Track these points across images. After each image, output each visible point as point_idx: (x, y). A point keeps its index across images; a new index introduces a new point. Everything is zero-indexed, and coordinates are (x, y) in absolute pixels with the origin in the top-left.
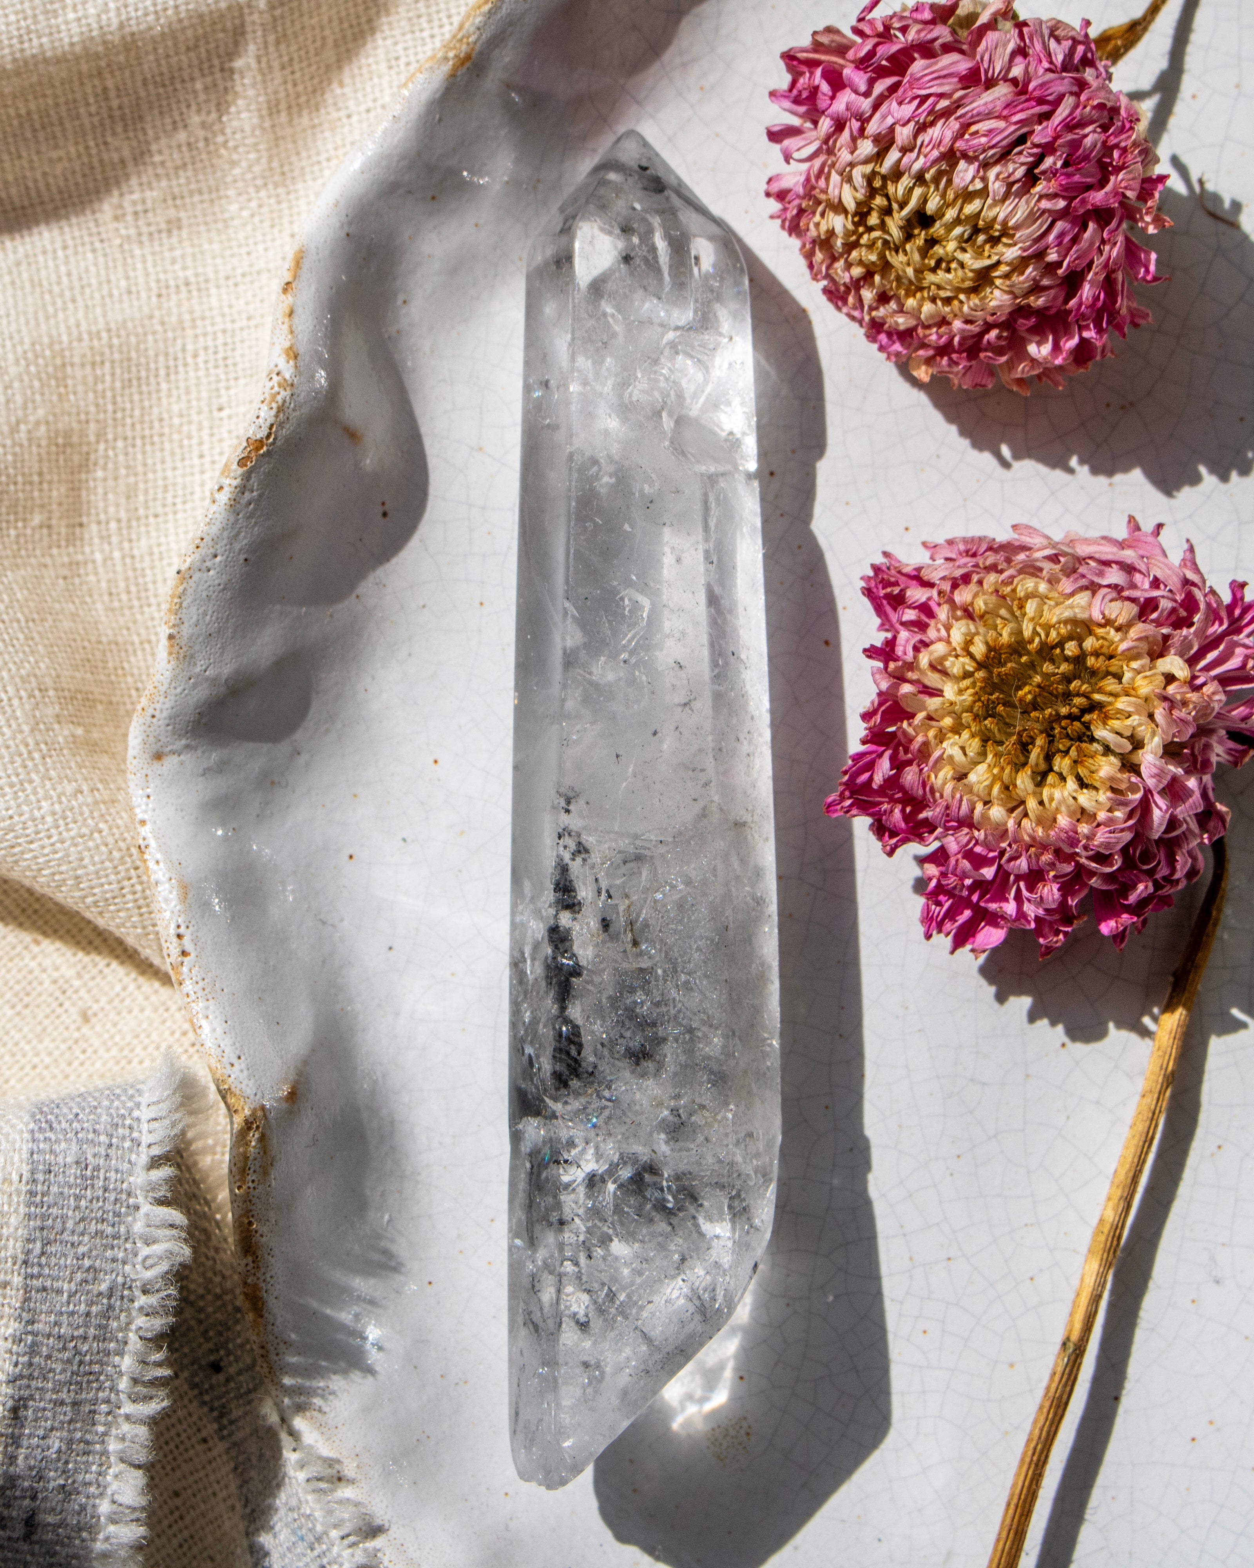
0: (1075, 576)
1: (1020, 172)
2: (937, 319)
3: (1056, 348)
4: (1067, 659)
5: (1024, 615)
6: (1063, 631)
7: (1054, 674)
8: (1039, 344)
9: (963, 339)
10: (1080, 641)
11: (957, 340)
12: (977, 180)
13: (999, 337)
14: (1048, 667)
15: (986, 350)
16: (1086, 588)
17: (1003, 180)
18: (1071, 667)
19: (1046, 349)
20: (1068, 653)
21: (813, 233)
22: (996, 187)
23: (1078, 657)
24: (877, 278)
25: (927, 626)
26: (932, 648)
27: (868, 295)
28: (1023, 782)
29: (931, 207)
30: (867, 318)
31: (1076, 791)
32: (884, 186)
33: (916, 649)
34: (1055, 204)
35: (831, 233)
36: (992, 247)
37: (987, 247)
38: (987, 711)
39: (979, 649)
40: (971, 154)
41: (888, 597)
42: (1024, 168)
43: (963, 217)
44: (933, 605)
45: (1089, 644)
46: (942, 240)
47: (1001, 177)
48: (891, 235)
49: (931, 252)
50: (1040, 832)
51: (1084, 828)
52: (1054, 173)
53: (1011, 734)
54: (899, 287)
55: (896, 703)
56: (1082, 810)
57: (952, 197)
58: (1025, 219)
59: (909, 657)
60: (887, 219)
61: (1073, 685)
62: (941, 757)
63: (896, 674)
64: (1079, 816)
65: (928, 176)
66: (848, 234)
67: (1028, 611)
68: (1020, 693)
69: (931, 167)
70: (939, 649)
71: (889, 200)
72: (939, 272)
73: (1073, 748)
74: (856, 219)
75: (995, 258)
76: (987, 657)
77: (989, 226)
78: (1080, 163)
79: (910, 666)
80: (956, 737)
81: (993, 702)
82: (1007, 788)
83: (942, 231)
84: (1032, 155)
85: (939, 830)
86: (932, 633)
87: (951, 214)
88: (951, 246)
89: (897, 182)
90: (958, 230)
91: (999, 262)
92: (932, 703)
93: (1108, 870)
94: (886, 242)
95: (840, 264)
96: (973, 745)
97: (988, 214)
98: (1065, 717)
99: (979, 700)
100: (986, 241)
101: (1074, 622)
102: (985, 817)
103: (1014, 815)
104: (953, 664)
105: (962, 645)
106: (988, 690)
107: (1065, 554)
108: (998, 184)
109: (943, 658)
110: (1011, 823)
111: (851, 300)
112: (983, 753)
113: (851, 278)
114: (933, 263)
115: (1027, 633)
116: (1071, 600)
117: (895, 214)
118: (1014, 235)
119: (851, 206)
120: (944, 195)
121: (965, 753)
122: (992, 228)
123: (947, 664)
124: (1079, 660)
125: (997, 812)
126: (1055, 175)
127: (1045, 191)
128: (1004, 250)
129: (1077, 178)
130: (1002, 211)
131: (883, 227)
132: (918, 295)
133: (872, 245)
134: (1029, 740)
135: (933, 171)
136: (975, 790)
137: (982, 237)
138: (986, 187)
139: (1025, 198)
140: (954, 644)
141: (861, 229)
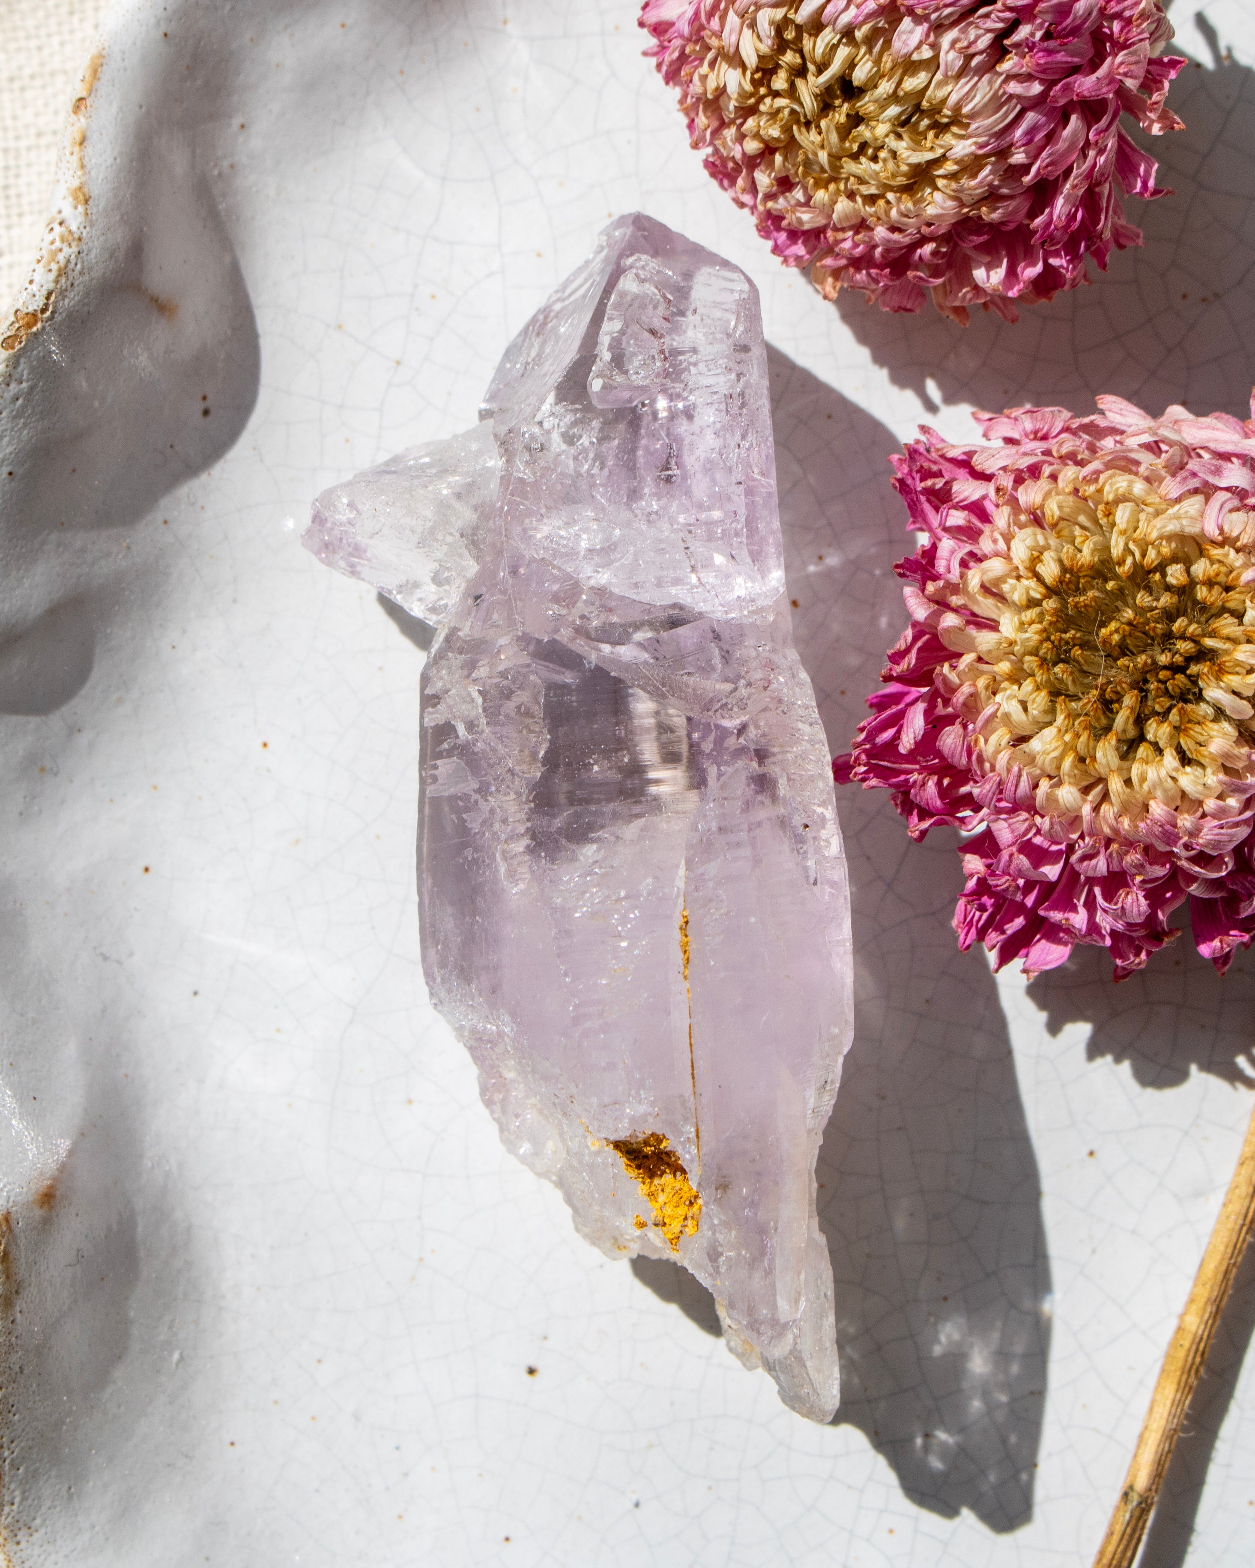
0: (1183, 473)
1: (985, 41)
2: (854, 221)
3: (1012, 274)
4: (1168, 588)
5: (1113, 525)
6: (1166, 550)
7: (1152, 609)
8: (990, 267)
9: (887, 251)
10: (1188, 563)
11: (879, 250)
12: (925, 47)
13: (934, 253)
14: (1142, 598)
15: (916, 268)
16: (1196, 491)
17: (961, 51)
18: (1175, 599)
19: (998, 275)
20: (1170, 580)
21: (696, 87)
22: (950, 58)
23: (1184, 587)
24: (778, 158)
25: (980, 533)
26: (986, 564)
27: (764, 179)
28: (1105, 755)
29: (859, 76)
30: (761, 208)
31: (1176, 770)
32: (799, 38)
33: (964, 564)
34: (1028, 89)
35: (721, 91)
36: (936, 136)
37: (931, 134)
38: (1058, 655)
39: (1049, 570)
40: (919, 11)
41: (930, 492)
42: (989, 37)
43: (901, 94)
44: (989, 506)
45: (1200, 568)
46: (870, 119)
47: (958, 45)
48: (801, 105)
49: (854, 132)
50: (1126, 823)
51: (1186, 821)
52: (1029, 46)
53: (1091, 687)
54: (806, 174)
55: (935, 637)
56: (1183, 794)
57: (889, 65)
58: (986, 105)
59: (954, 575)
60: (799, 83)
61: (1177, 625)
62: (994, 715)
63: (936, 598)
64: (1179, 803)
65: (859, 35)
66: (744, 95)
67: (1118, 520)
68: (1104, 631)
69: (864, 22)
70: (995, 567)
71: (803, 57)
72: (863, 160)
73: (1174, 711)
74: (757, 76)
75: (939, 152)
76: (1061, 582)
77: (936, 109)
78: (1066, 36)
79: (955, 589)
80: (1015, 687)
81: (1067, 643)
82: (1082, 760)
83: (871, 107)
84: (1002, 20)
85: (985, 811)
86: (985, 545)
87: (885, 87)
88: (882, 129)
89: (817, 36)
90: (894, 110)
91: (943, 158)
92: (985, 640)
93: (1215, 875)
94: (793, 112)
95: (730, 133)
96: (1038, 699)
97: (935, 94)
98: (1165, 668)
99: (1048, 639)
100: (930, 127)
101: (1181, 538)
102: (1051, 799)
103: (1090, 798)
104: (1014, 589)
105: (1027, 564)
106: (1059, 625)
107: (1171, 443)
108: (952, 55)
109: (1001, 580)
110: (1086, 810)
111: (740, 182)
112: (1052, 711)
113: (744, 154)
114: (855, 147)
115: (1116, 551)
116: (1177, 507)
117: (811, 77)
118: (968, 125)
119: (751, 60)
120: (878, 62)
121: (1025, 710)
122: (939, 112)
123: (1006, 588)
124: (1186, 591)
125: (1067, 794)
126: (1031, 49)
127: (1015, 70)
128: (953, 142)
129: (1061, 57)
130: (955, 92)
131: (792, 92)
132: (832, 187)
133: (774, 114)
134: (1114, 697)
135: (866, 28)
136: (1039, 760)
137: (926, 122)
138: (936, 57)
139: (987, 77)
140: (1016, 561)
141: (763, 91)
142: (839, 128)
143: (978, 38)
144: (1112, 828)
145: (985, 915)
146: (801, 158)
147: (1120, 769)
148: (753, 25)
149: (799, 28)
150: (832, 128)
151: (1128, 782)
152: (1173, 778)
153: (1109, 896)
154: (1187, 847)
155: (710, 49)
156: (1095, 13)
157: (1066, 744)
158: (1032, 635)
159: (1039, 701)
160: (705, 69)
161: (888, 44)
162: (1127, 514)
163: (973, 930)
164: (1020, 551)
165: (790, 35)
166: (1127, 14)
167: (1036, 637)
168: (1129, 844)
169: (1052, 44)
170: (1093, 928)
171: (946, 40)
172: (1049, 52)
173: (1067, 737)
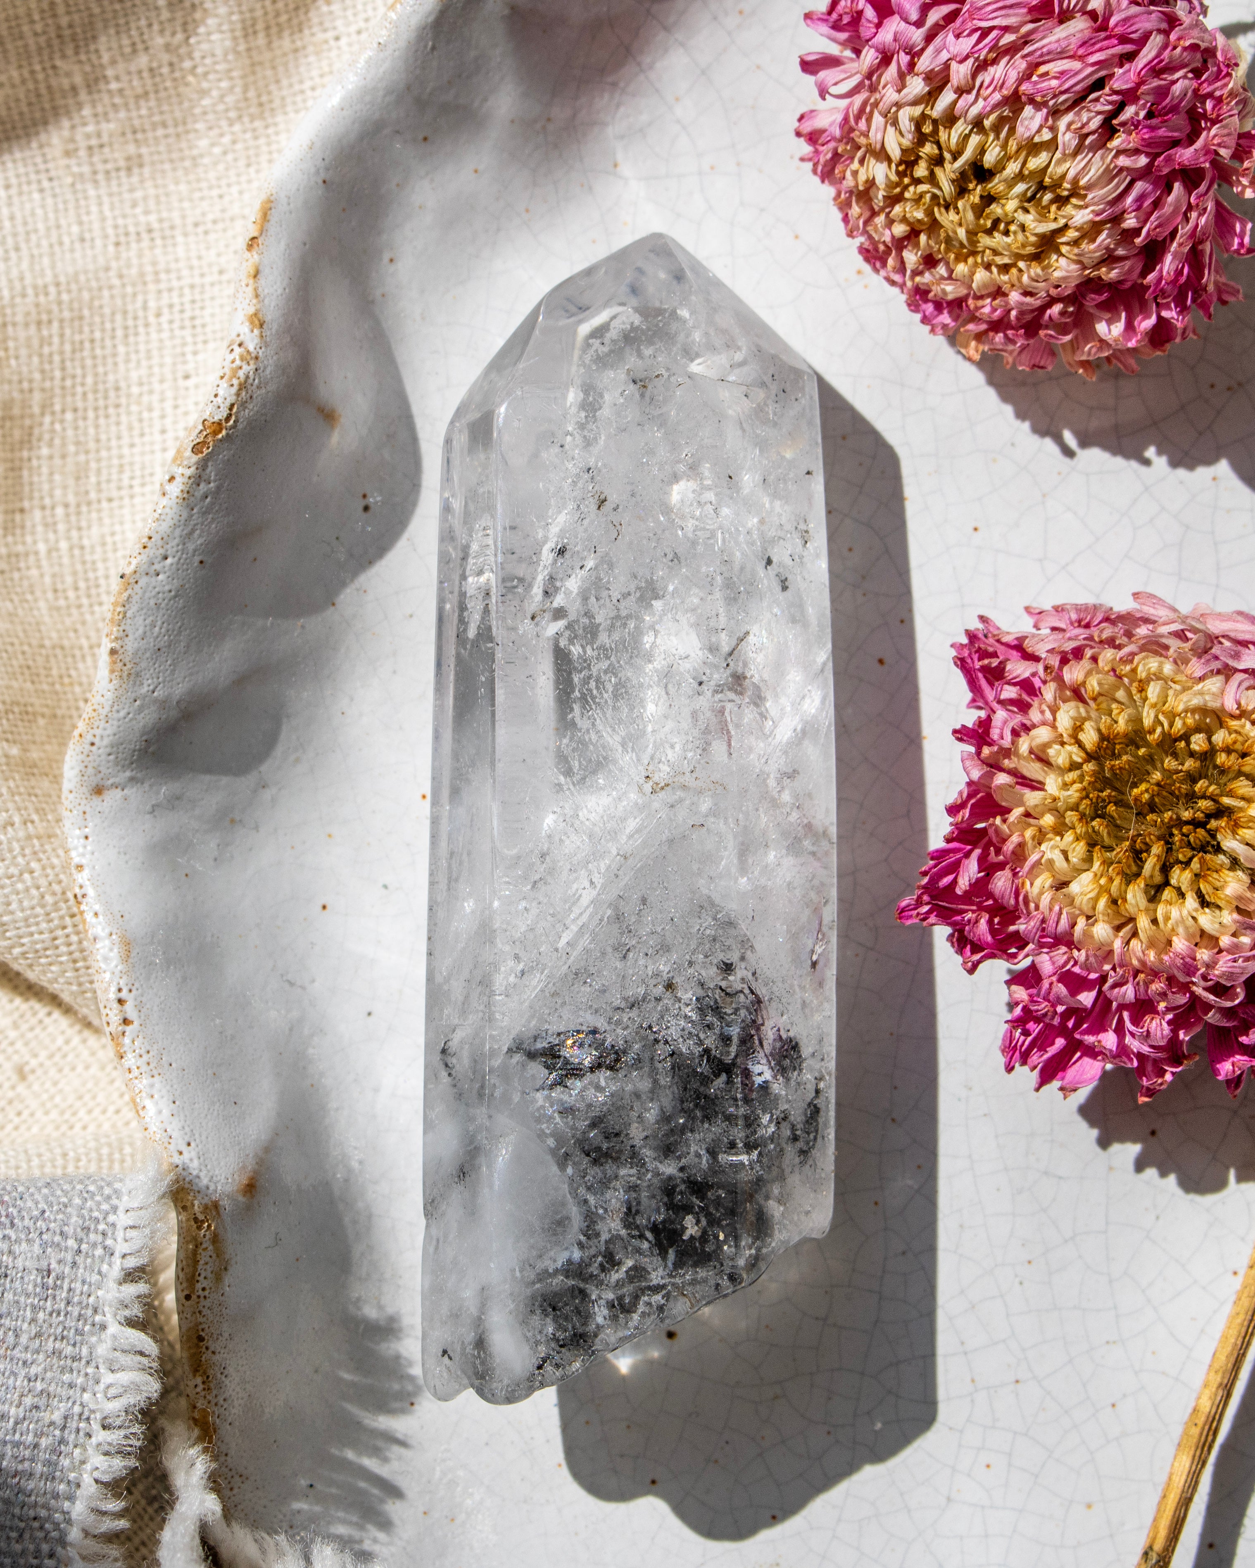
0: (1207, 657)
1: (1096, 122)
2: (992, 289)
4: (1192, 754)
5: (1145, 699)
6: (1190, 721)
7: (1177, 772)
10: (1210, 733)
12: (1045, 130)
14: (1169, 763)
16: (1219, 672)
17: (1076, 131)
18: (1198, 764)
20: (1194, 747)
21: (849, 182)
22: (1067, 139)
23: (1206, 753)
24: (923, 238)
25: (1029, 706)
26: (1033, 732)
27: (911, 258)
28: (1134, 896)
29: (990, 159)
30: (909, 284)
31: (1196, 910)
32: (935, 132)
33: (1015, 733)
34: (1135, 161)
35: (871, 183)
36: (1059, 209)
37: (1053, 208)
38: (1096, 810)
39: (1090, 737)
40: (1038, 99)
41: (985, 669)
42: (1100, 118)
43: (1026, 172)
44: (1037, 682)
45: (1220, 737)
46: (1000, 198)
47: (1073, 127)
48: (941, 189)
49: (987, 211)
50: (1152, 956)
51: (1204, 955)
52: (1135, 124)
53: (1123, 839)
54: (948, 250)
55: (989, 796)
56: (1203, 933)
57: (1014, 148)
58: (1100, 177)
59: (1007, 742)
60: (938, 171)
61: (1199, 785)
62: (1038, 862)
63: (991, 761)
64: (1198, 940)
65: (987, 123)
66: (891, 185)
67: (1149, 695)
68: (1135, 791)
69: (991, 112)
70: (1042, 734)
71: (940, 148)
72: (996, 234)
73: (1195, 859)
74: (901, 168)
75: (1062, 222)
76: (1099, 747)
77: (1057, 184)
78: (1166, 114)
79: (1007, 753)
80: (1058, 838)
81: (1104, 800)
82: (1114, 902)
83: (1001, 187)
84: (1110, 103)
85: (1031, 946)
86: (1035, 715)
87: (1012, 168)
88: (1011, 205)
89: (951, 128)
90: (1020, 188)
91: (1066, 227)
92: (1032, 798)
93: (1229, 1004)
94: (935, 197)
95: (880, 220)
96: (1078, 848)
97: (1056, 170)
98: (1187, 823)
99: (1087, 797)
100: (1052, 202)
101: (1203, 711)
102: (1087, 934)
103: (1121, 934)
104: (1058, 753)
105: (1070, 732)
106: (1098, 785)
107: (1195, 631)
108: (1068, 136)
109: (1046, 745)
110: (1117, 945)
111: (891, 262)
112: (1089, 860)
113: (893, 237)
114: (989, 224)
115: (1147, 722)
116: (1201, 685)
117: (947, 165)
118: (1085, 196)
119: (895, 153)
120: (1004, 146)
121: (1067, 859)
122: (1060, 186)
123: (1051, 752)
124: (1207, 756)
125: (1101, 930)
126: (1136, 127)
127: (1123, 146)
128: (1073, 213)
129: (1162, 132)
130: (1073, 168)
131: (932, 179)
132: (971, 260)
133: (918, 200)
134: (1144, 847)
135: (993, 117)
136: (1077, 902)
137: (1048, 197)
138: (1055, 138)
139: (1100, 152)
140: (1061, 729)
141: (906, 181)
142: (973, 207)
143: (1090, 120)
144: (1139, 960)
145: (1030, 1039)
146: (943, 235)
147: (1147, 910)
148: (895, 123)
149: (935, 122)
150: (968, 208)
151: (1155, 921)
152: (1194, 918)
153: (1136, 1022)
154: (1204, 978)
155: (859, 148)
156: (1190, 93)
157: (1101, 886)
158: (1073, 793)
159: (1078, 850)
160: (855, 165)
161: (1012, 131)
162: (1158, 690)
163: (1017, 1054)
164: (1065, 719)
165: (927, 129)
166: (1218, 94)
167: (1077, 795)
168: (1155, 974)
169: (1154, 122)
170: (1123, 1050)
171: (1062, 124)
172: (1152, 129)
173: (1103, 881)
